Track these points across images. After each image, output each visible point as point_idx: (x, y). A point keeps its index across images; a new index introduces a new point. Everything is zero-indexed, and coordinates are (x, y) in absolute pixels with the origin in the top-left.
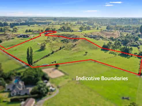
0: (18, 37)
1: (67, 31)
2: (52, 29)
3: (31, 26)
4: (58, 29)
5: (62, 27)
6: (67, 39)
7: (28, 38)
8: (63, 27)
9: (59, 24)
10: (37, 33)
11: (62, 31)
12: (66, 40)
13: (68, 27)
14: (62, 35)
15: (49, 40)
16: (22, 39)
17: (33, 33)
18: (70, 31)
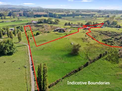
0: (55, 30)
1: (112, 26)
2: (94, 24)
3: (75, 17)
4: (102, 23)
5: (106, 22)
6: (111, 39)
7: (64, 33)
8: (108, 21)
9: (103, 17)
10: (75, 27)
11: (106, 26)
12: (109, 40)
13: (114, 22)
14: (105, 33)
15: (87, 39)
16: (57, 34)
17: (71, 27)
18: (117, 27)
